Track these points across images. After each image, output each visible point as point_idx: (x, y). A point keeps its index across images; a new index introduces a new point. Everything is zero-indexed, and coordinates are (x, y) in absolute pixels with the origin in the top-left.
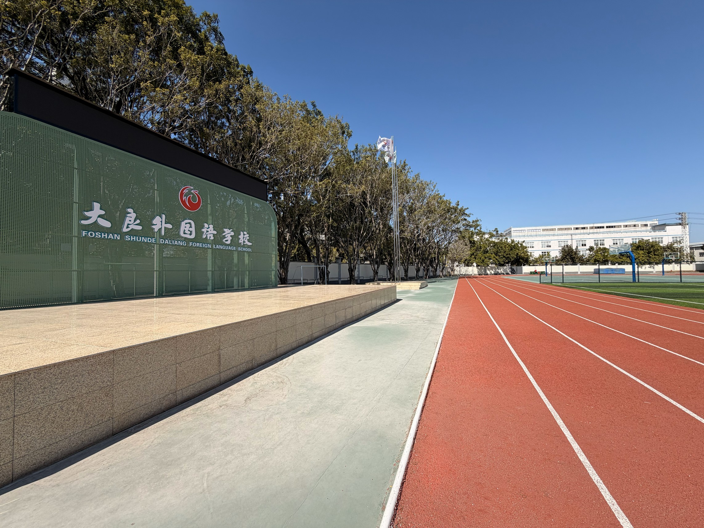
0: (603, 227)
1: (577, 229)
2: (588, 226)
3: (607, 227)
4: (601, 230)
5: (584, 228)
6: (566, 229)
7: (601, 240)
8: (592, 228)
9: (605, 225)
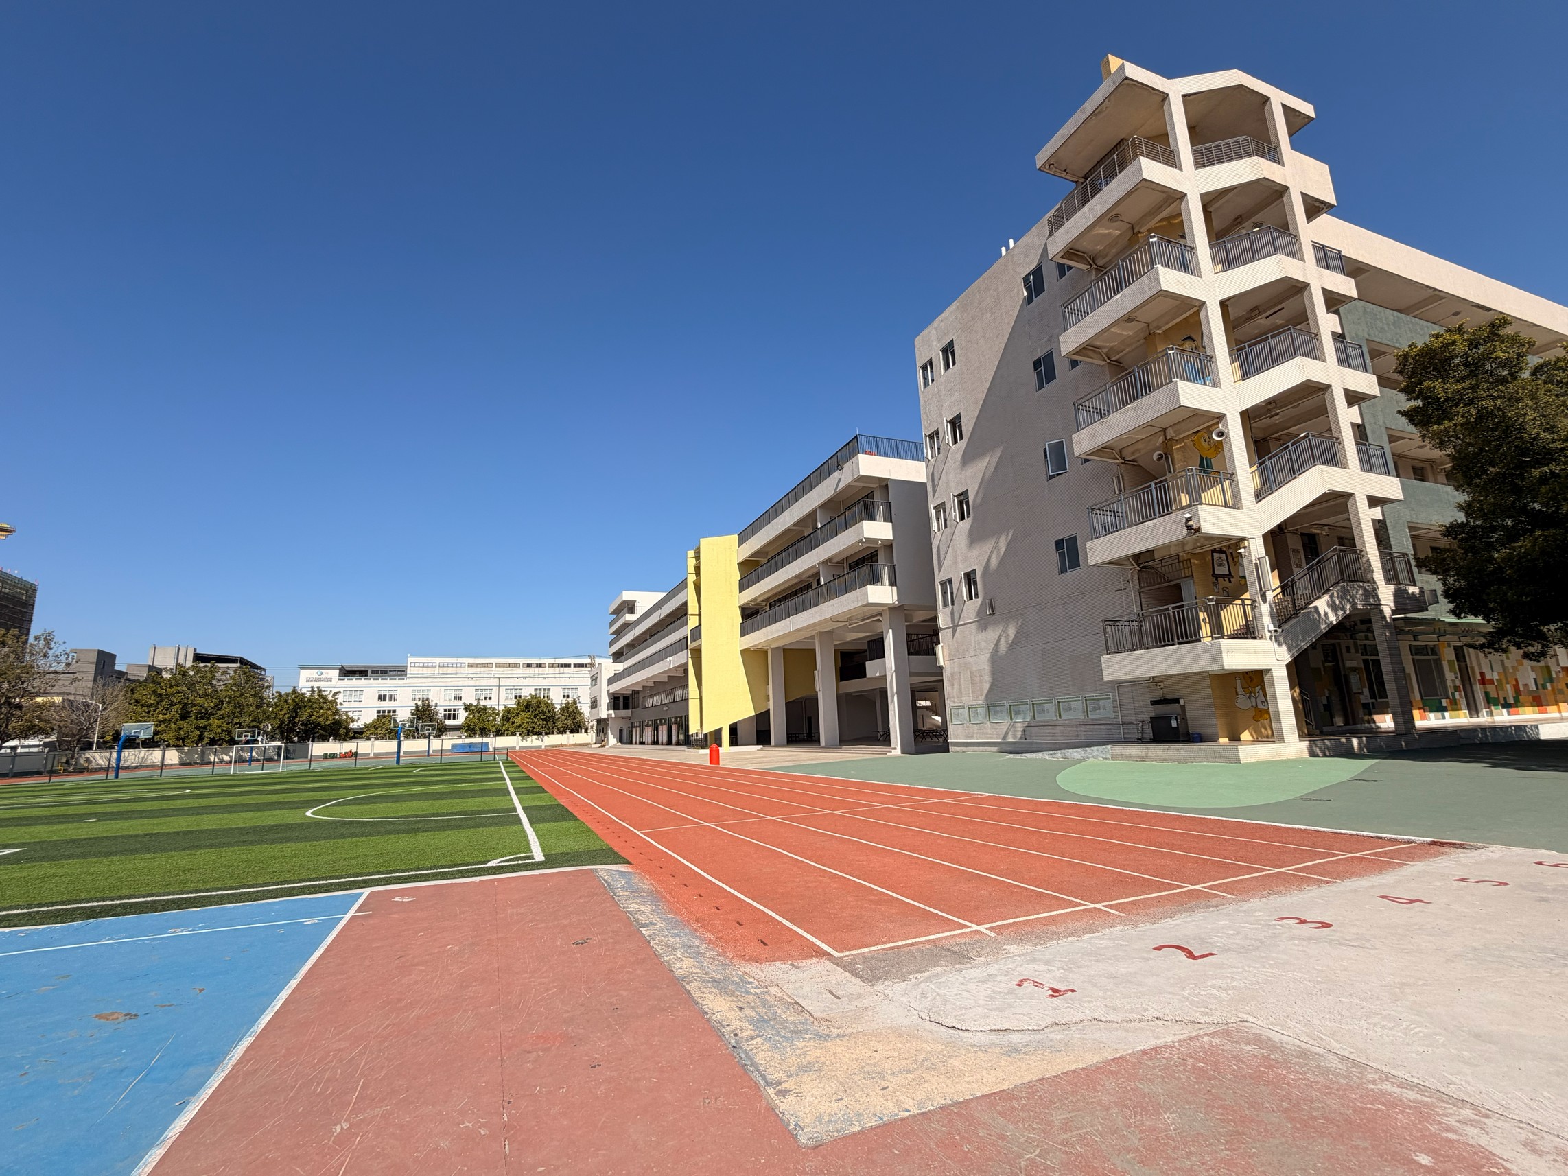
0: (569, 666)
1: (529, 665)
2: (547, 661)
3: (575, 666)
4: (566, 670)
5: (539, 665)
6: (510, 665)
7: (544, 690)
8: (552, 665)
9: (572, 661)
